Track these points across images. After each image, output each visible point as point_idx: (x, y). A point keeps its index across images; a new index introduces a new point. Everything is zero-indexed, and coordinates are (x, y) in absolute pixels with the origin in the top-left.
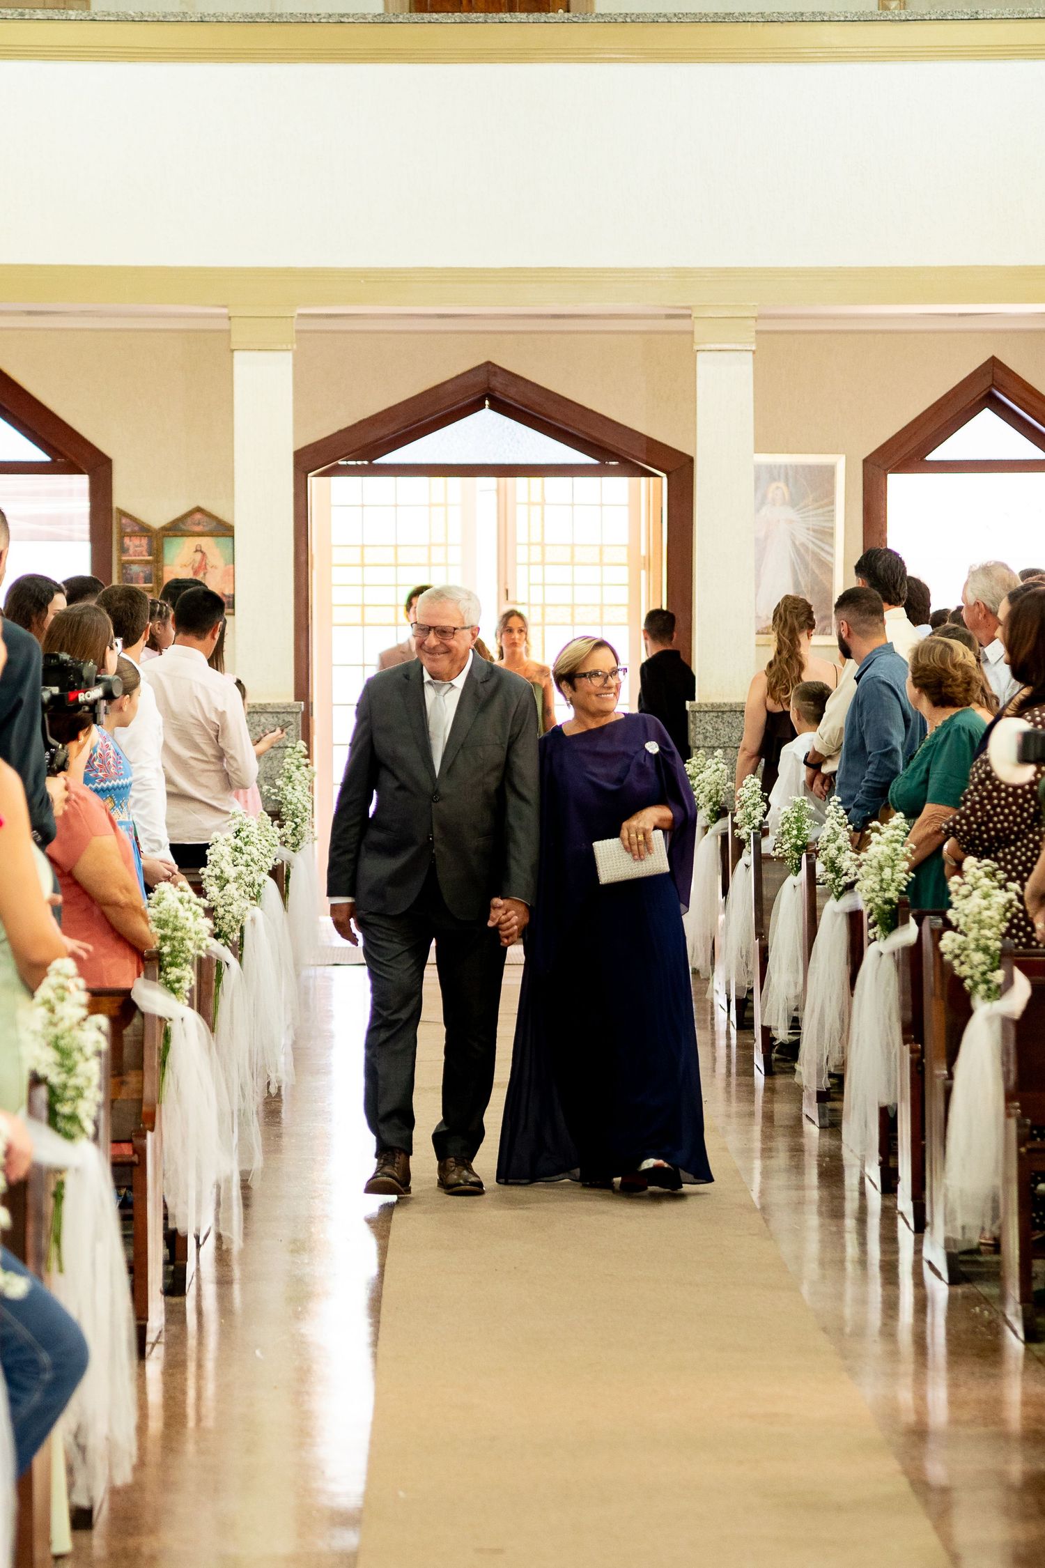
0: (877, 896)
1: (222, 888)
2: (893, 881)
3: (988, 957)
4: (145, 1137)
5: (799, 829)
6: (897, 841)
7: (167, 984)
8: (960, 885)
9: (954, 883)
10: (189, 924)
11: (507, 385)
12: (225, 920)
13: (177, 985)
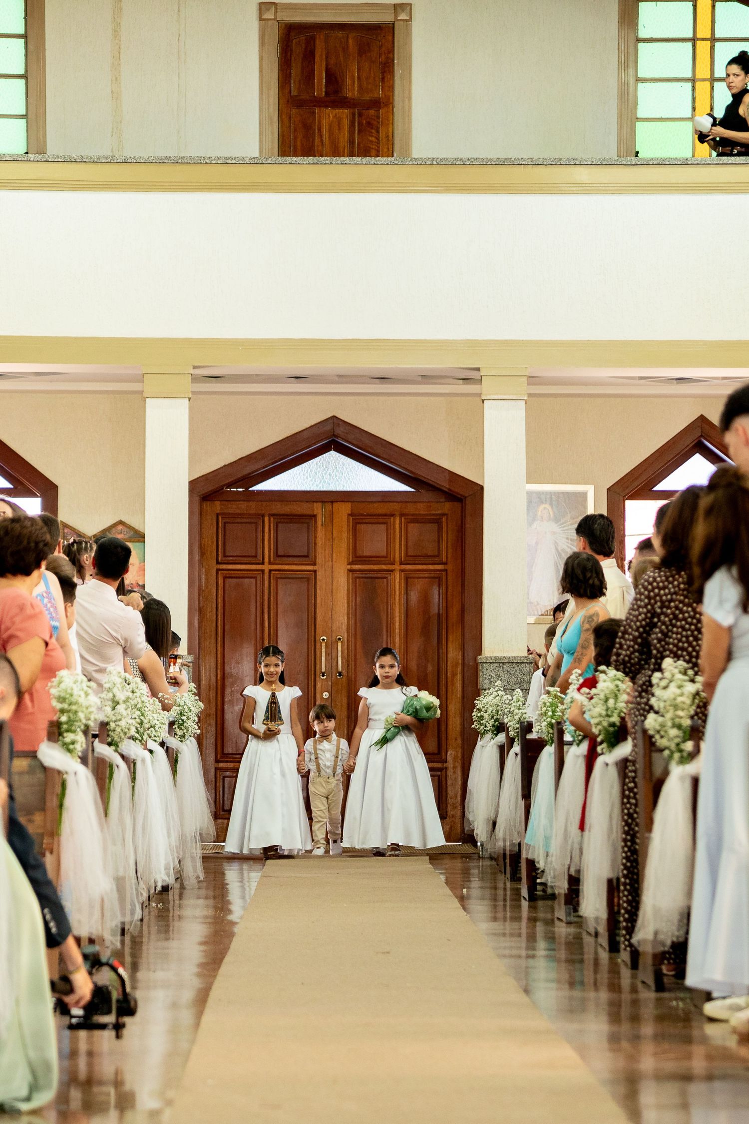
0: (604, 720)
1: (114, 709)
2: (616, 709)
3: (681, 732)
4: (44, 855)
5: (553, 712)
6: (619, 679)
7: (63, 746)
8: (661, 679)
9: (657, 678)
10: (82, 700)
11: (347, 433)
12: (115, 732)
13: (71, 747)
